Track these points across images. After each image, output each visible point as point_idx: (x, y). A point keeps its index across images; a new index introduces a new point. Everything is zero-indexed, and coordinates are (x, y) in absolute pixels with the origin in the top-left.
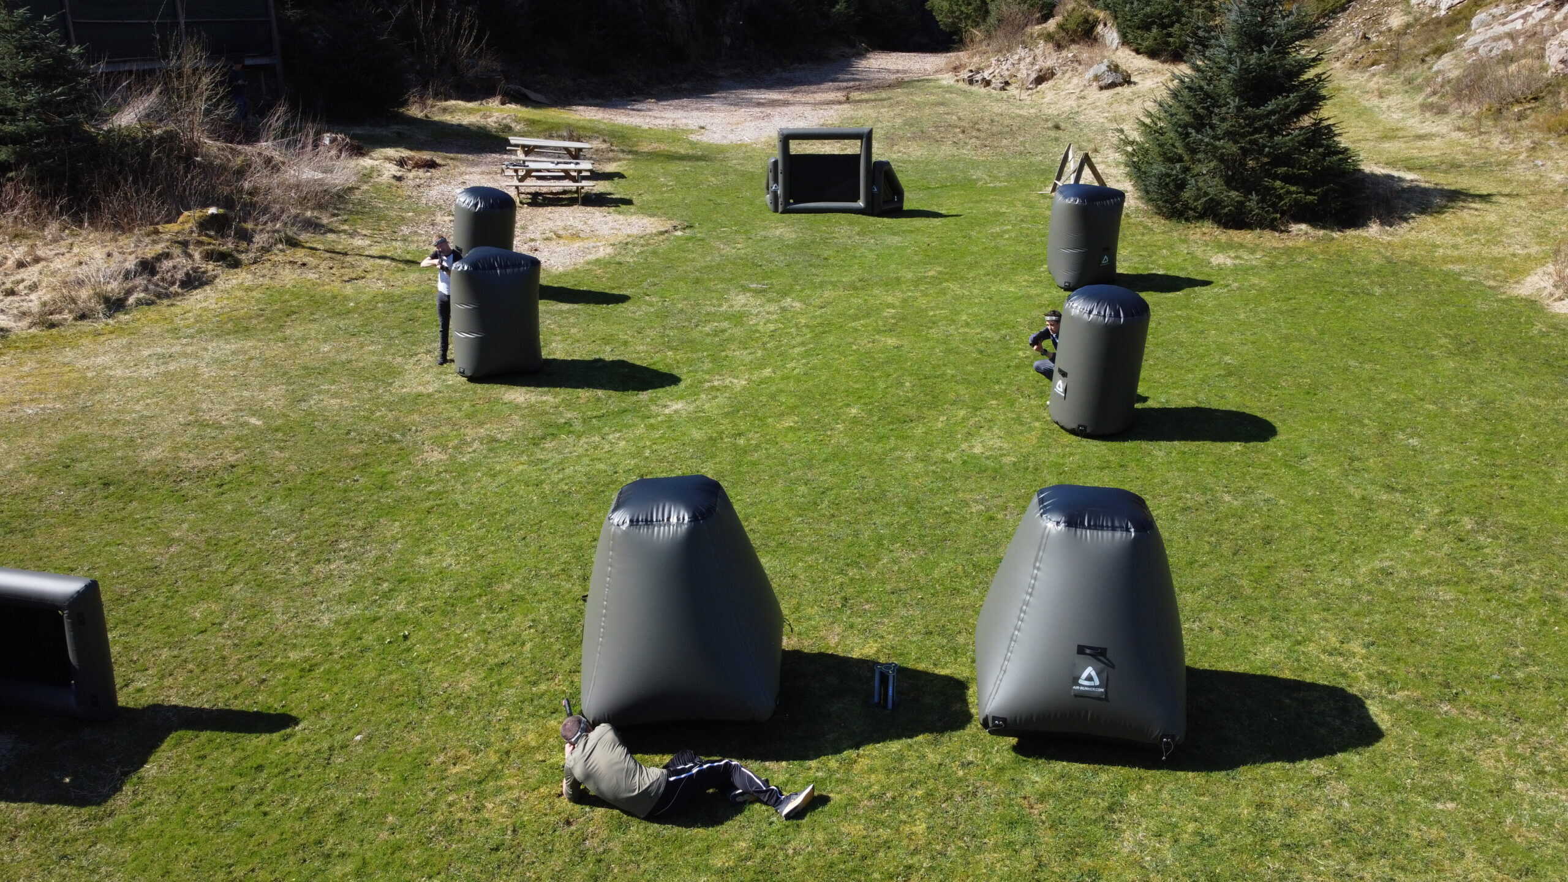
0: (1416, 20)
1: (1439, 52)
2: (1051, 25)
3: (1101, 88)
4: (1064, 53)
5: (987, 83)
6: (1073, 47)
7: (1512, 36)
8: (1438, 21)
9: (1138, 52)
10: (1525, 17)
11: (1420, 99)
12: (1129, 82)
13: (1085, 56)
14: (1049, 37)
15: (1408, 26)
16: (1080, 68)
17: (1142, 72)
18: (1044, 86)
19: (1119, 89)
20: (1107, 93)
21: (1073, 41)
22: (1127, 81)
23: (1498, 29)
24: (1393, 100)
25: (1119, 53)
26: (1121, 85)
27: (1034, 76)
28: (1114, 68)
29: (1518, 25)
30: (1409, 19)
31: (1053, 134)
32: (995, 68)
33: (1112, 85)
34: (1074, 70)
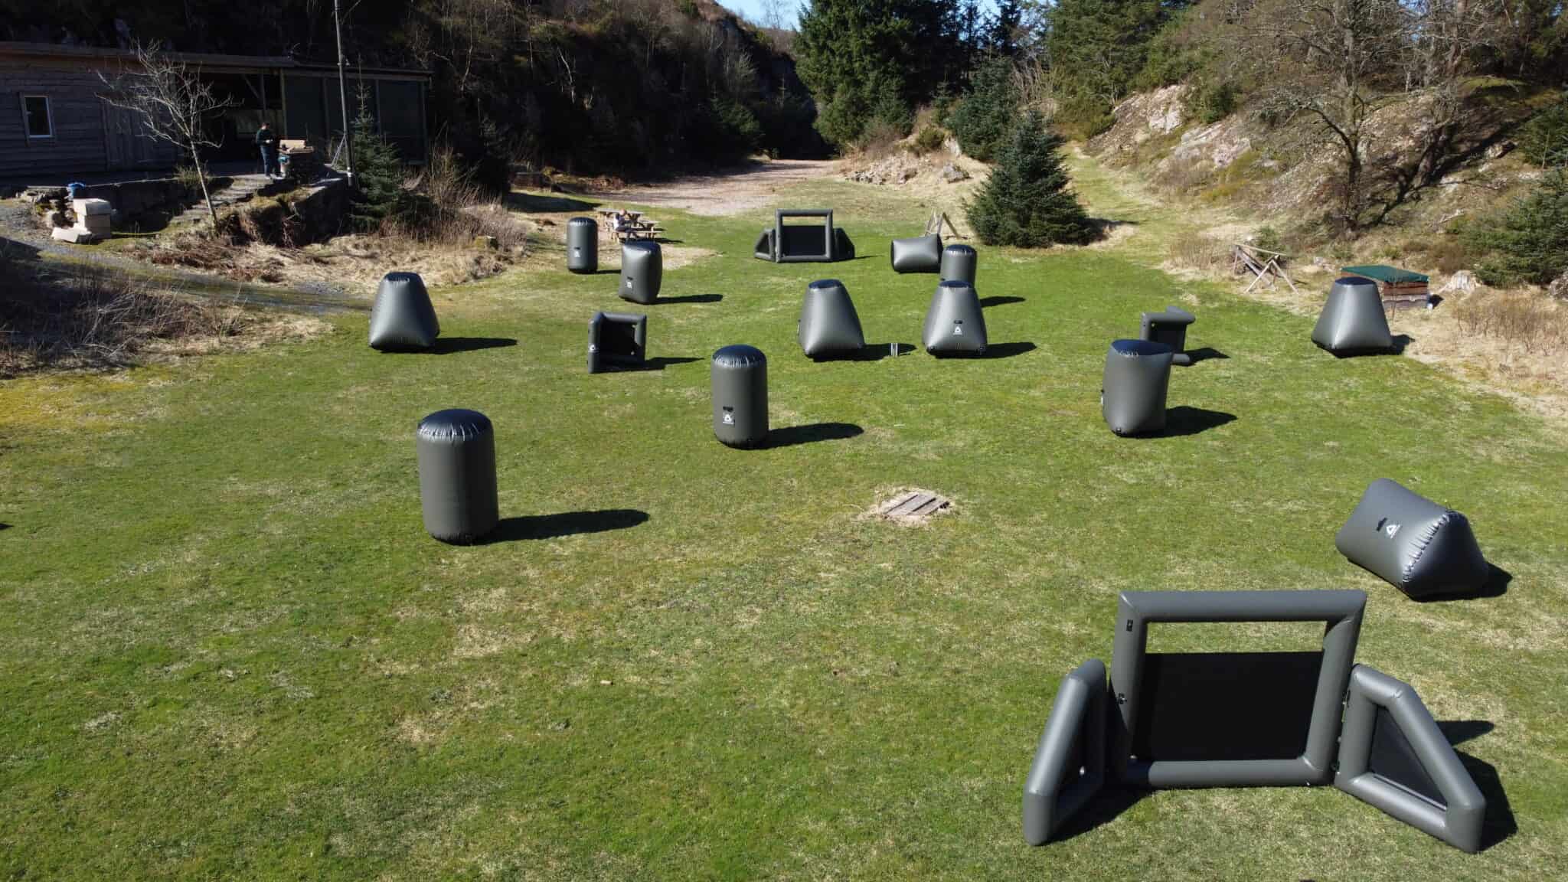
0: (1152, 136)
1: (1161, 156)
2: (912, 139)
3: (950, 182)
4: (922, 159)
5: (870, 180)
6: (928, 155)
7: (1200, 147)
8: (1165, 137)
9: (972, 157)
10: (1207, 135)
11: (1146, 185)
12: (968, 178)
13: (937, 161)
14: (911, 149)
15: (1147, 140)
16: (935, 170)
17: (977, 171)
18: (910, 181)
19: (961, 182)
20: (954, 186)
21: (927, 151)
22: (967, 177)
23: (1193, 143)
24: (1130, 187)
25: (960, 159)
26: (963, 179)
27: (903, 175)
28: (958, 169)
29: (1203, 140)
30: (1147, 136)
31: (921, 209)
32: (876, 168)
33: (956, 180)
34: (930, 170)
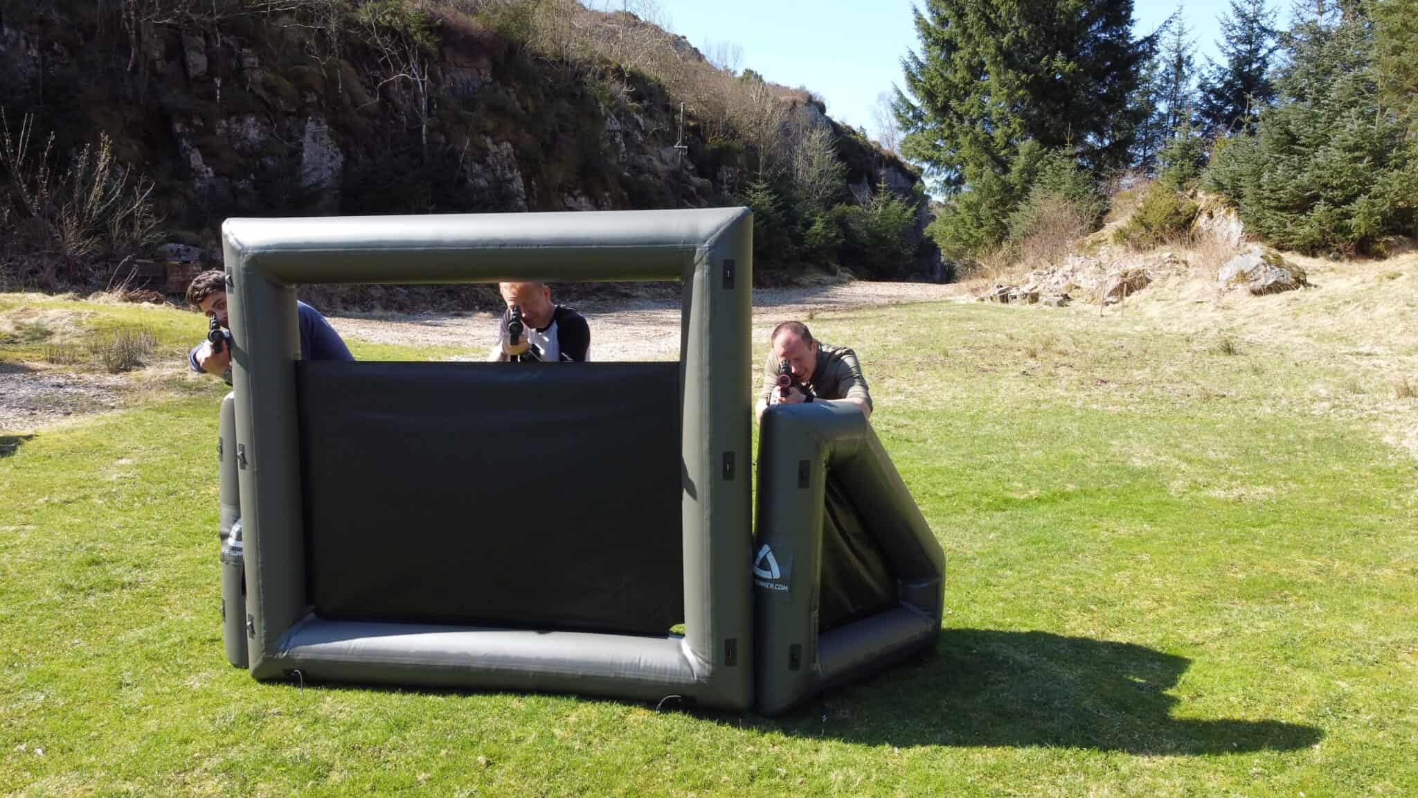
2: (1117, 226)
3: (1257, 293)
4: (1155, 254)
5: (1034, 298)
6: (1165, 246)
12: (1306, 284)
14: (1124, 238)
18: (1138, 296)
19: (1292, 293)
21: (1162, 240)
22: (1301, 281)
26: (1295, 287)
28: (1274, 260)
32: (1042, 276)
33: (1276, 288)
34: (1185, 273)
